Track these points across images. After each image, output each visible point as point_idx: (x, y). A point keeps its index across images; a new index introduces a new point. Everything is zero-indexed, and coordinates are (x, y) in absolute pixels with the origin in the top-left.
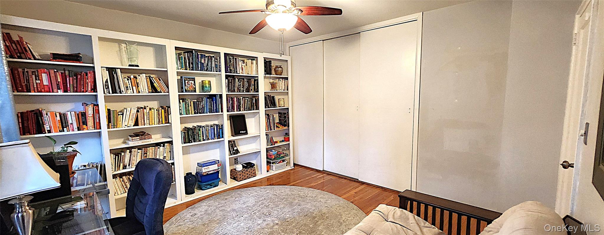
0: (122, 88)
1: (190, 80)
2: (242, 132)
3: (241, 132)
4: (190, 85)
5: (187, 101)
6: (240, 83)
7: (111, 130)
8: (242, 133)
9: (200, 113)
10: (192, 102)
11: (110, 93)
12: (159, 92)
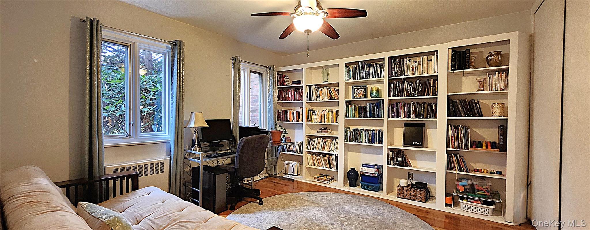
0: (315, 98)
1: (360, 88)
2: (416, 143)
3: (414, 143)
4: (359, 93)
5: (354, 106)
6: (410, 86)
7: (308, 123)
8: (414, 145)
9: (364, 117)
10: (357, 107)
11: (308, 101)
12: (333, 99)
